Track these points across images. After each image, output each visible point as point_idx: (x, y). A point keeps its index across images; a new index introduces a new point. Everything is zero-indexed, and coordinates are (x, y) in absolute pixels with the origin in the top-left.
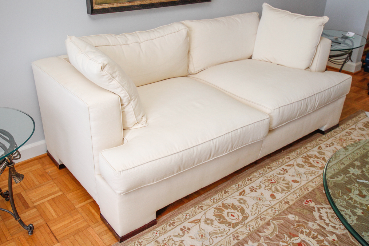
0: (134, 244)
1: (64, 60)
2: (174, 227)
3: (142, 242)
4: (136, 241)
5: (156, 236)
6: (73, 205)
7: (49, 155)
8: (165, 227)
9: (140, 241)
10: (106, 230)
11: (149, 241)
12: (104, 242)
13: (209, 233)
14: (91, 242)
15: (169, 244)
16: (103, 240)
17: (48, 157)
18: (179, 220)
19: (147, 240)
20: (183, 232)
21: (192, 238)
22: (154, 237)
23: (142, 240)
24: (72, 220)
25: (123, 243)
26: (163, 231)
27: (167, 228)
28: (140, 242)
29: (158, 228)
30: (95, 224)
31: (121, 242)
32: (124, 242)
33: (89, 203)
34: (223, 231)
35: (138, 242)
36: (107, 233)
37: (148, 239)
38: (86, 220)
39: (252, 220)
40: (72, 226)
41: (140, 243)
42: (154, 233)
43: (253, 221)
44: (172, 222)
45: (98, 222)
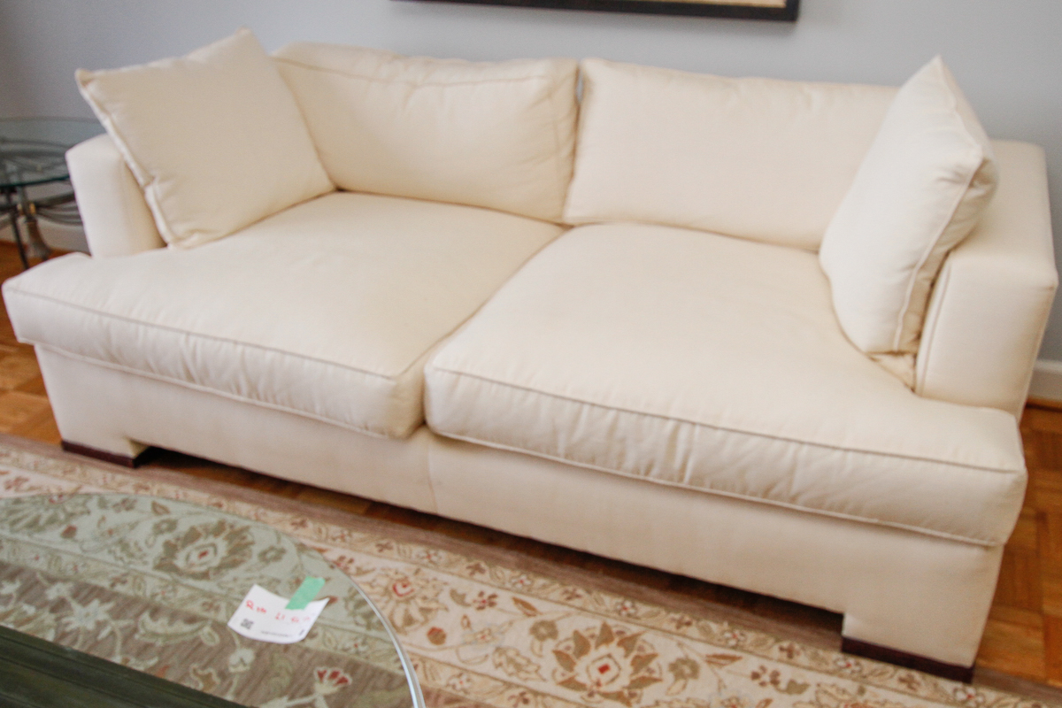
13: (126, 539)
21: (100, 522)
34: (137, 556)
39: (194, 589)
43: (195, 592)
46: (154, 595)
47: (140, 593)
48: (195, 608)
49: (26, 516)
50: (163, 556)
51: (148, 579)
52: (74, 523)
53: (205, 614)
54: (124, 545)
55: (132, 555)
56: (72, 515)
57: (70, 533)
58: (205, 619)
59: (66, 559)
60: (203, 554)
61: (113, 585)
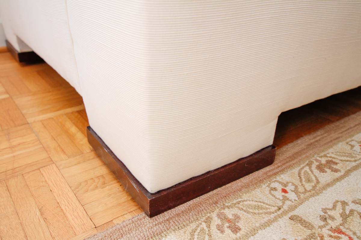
0: (209, 227)
2: (338, 175)
3: (237, 217)
4: (214, 215)
5: (285, 199)
6: (24, 116)
8: (306, 172)
9: (229, 213)
10: (103, 176)
11: (266, 218)
12: (90, 213)
14: (40, 210)
15: (354, 234)
16: (85, 207)
18: (344, 156)
19: (257, 211)
22: (280, 204)
23: (235, 211)
25: (161, 218)
26: (309, 186)
27: (316, 177)
28: (230, 217)
29: (282, 176)
30: (69, 157)
31: (152, 215)
32: (167, 215)
33: (66, 114)
35: (224, 218)
36: (104, 183)
37: (258, 207)
38: (45, 149)
41: (229, 221)
42: (275, 189)
44: (323, 161)
45: (83, 153)
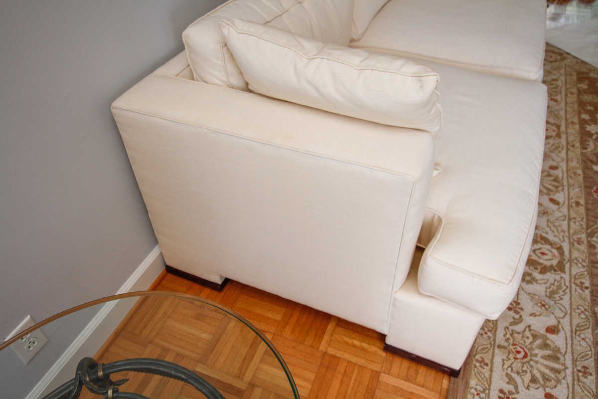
1: (177, 77)
7: (170, 270)
13: (546, 295)
17: (170, 276)
20: (517, 312)
21: (535, 316)
24: (340, 377)
34: (558, 284)
35: (477, 361)
39: (570, 251)
40: (352, 389)
43: (573, 250)
46: (584, 267)
47: (586, 273)
48: (583, 247)
49: (547, 367)
50: (553, 271)
51: (574, 272)
52: (543, 332)
53: (585, 242)
54: (551, 295)
55: (559, 287)
56: (535, 337)
57: (552, 330)
58: (589, 242)
59: (576, 321)
60: (543, 254)
61: (587, 288)
